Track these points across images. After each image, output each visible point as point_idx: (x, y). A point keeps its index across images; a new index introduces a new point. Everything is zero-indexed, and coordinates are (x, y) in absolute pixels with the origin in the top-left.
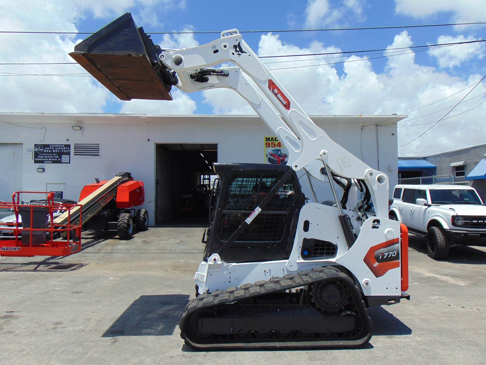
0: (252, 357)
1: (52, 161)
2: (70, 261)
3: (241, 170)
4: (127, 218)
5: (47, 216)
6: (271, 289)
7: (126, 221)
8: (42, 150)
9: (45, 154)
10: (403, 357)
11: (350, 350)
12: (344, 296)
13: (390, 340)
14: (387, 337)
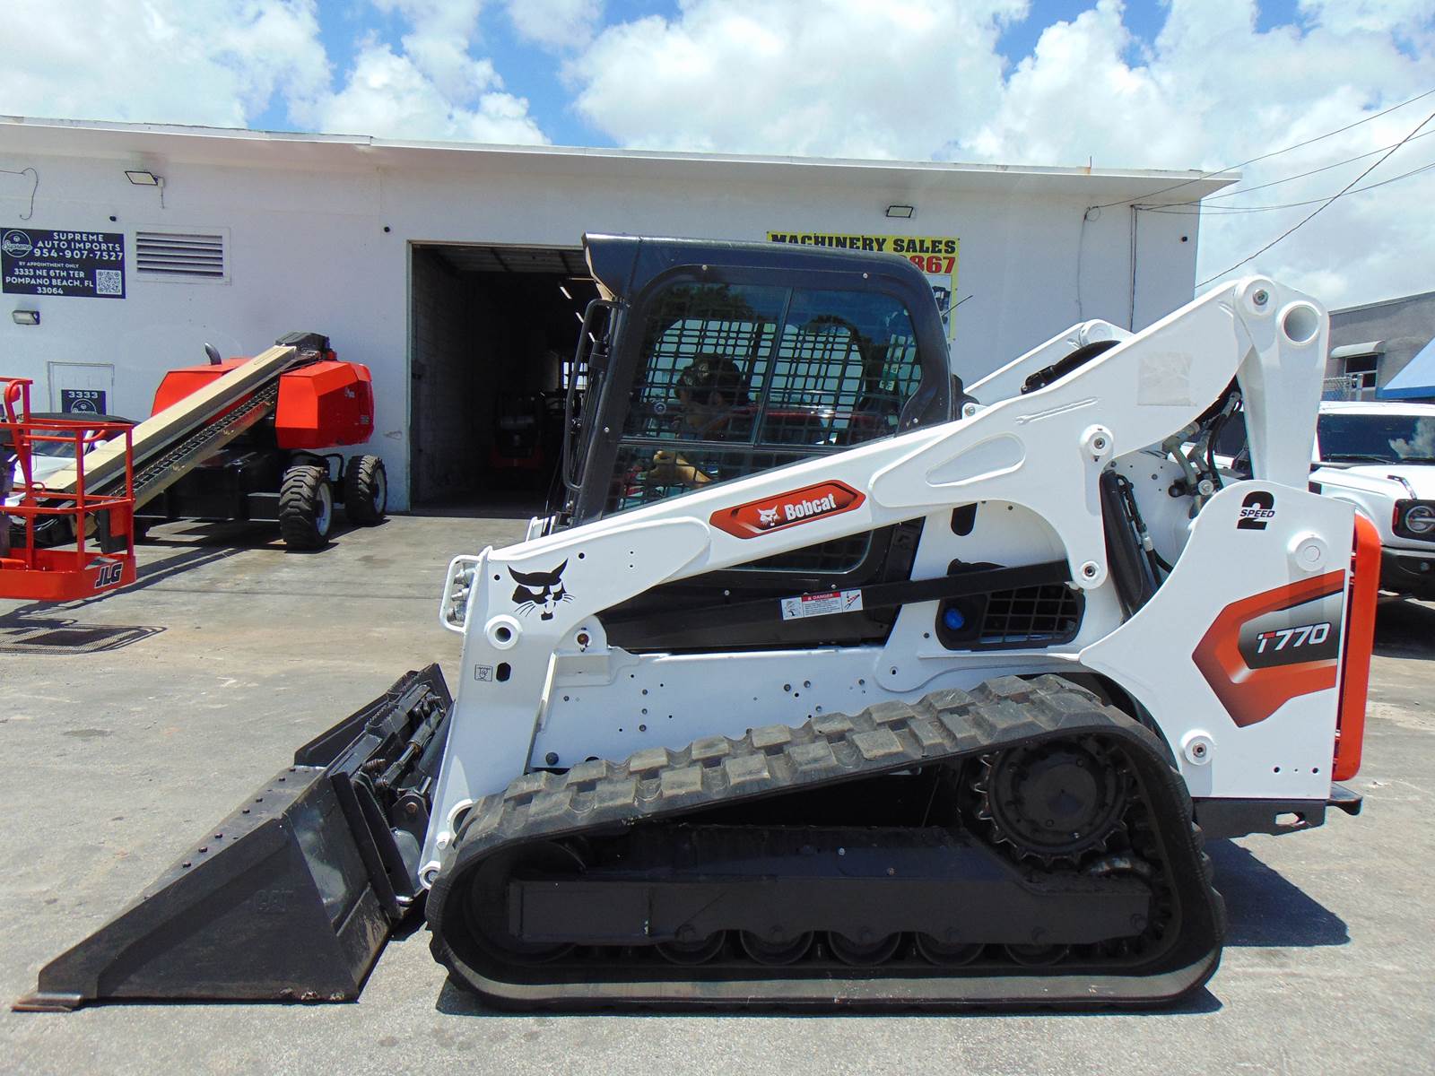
0: (730, 1048)
1: (63, 288)
2: (101, 617)
3: (705, 267)
4: (309, 480)
5: (11, 460)
6: (816, 770)
7: (306, 491)
8: (27, 248)
9: (39, 264)
10: (1357, 1058)
11: (1130, 1018)
12: (1109, 800)
13: (1273, 970)
14: (1260, 955)
